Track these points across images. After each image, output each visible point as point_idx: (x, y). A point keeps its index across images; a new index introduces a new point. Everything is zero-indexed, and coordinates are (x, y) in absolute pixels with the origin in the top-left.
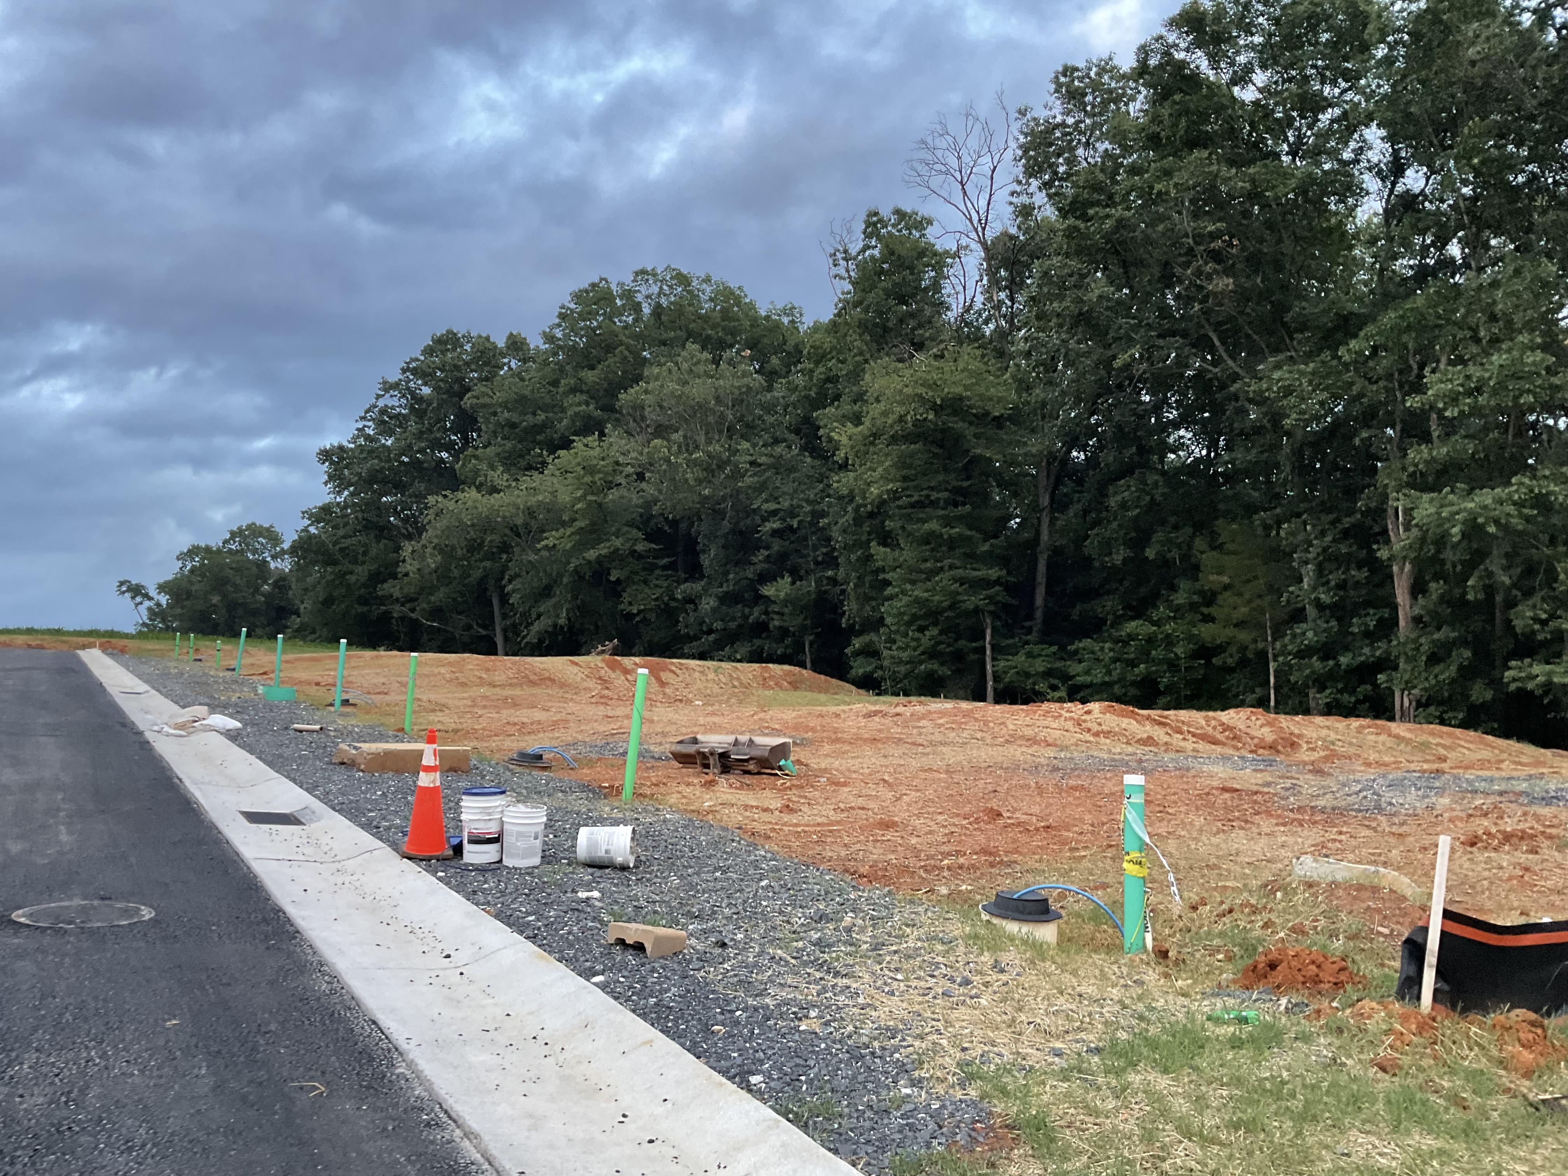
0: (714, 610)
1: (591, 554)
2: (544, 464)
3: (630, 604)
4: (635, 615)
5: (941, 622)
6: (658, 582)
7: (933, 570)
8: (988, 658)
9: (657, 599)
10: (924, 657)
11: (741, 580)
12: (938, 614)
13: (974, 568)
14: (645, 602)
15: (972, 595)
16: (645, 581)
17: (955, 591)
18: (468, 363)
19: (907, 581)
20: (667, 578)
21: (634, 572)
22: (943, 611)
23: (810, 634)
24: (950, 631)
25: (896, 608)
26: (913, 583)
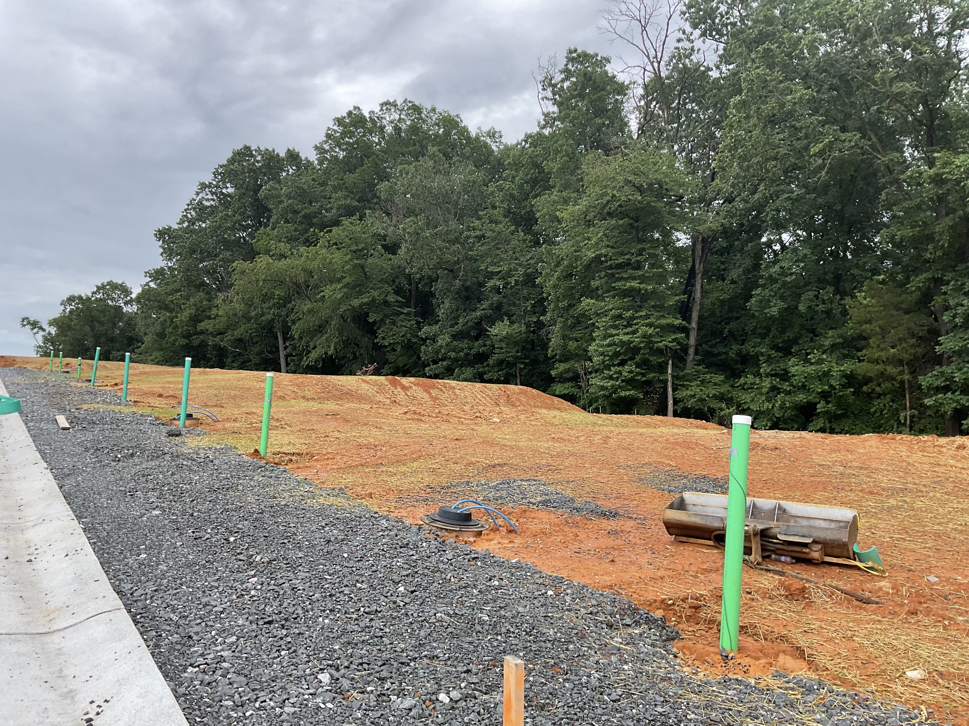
0: (448, 344)
1: (356, 302)
3: (383, 338)
5: (638, 358)
6: (403, 324)
7: (633, 318)
8: (670, 384)
9: (402, 336)
10: (624, 384)
11: (467, 322)
12: (636, 350)
13: (663, 316)
14: (394, 337)
15: (662, 337)
16: (394, 323)
17: (650, 334)
18: (260, 168)
19: (611, 327)
20: (409, 321)
21: (386, 316)
22: (641, 348)
23: (522, 363)
24: (644, 364)
25: (602, 346)
26: (616, 327)
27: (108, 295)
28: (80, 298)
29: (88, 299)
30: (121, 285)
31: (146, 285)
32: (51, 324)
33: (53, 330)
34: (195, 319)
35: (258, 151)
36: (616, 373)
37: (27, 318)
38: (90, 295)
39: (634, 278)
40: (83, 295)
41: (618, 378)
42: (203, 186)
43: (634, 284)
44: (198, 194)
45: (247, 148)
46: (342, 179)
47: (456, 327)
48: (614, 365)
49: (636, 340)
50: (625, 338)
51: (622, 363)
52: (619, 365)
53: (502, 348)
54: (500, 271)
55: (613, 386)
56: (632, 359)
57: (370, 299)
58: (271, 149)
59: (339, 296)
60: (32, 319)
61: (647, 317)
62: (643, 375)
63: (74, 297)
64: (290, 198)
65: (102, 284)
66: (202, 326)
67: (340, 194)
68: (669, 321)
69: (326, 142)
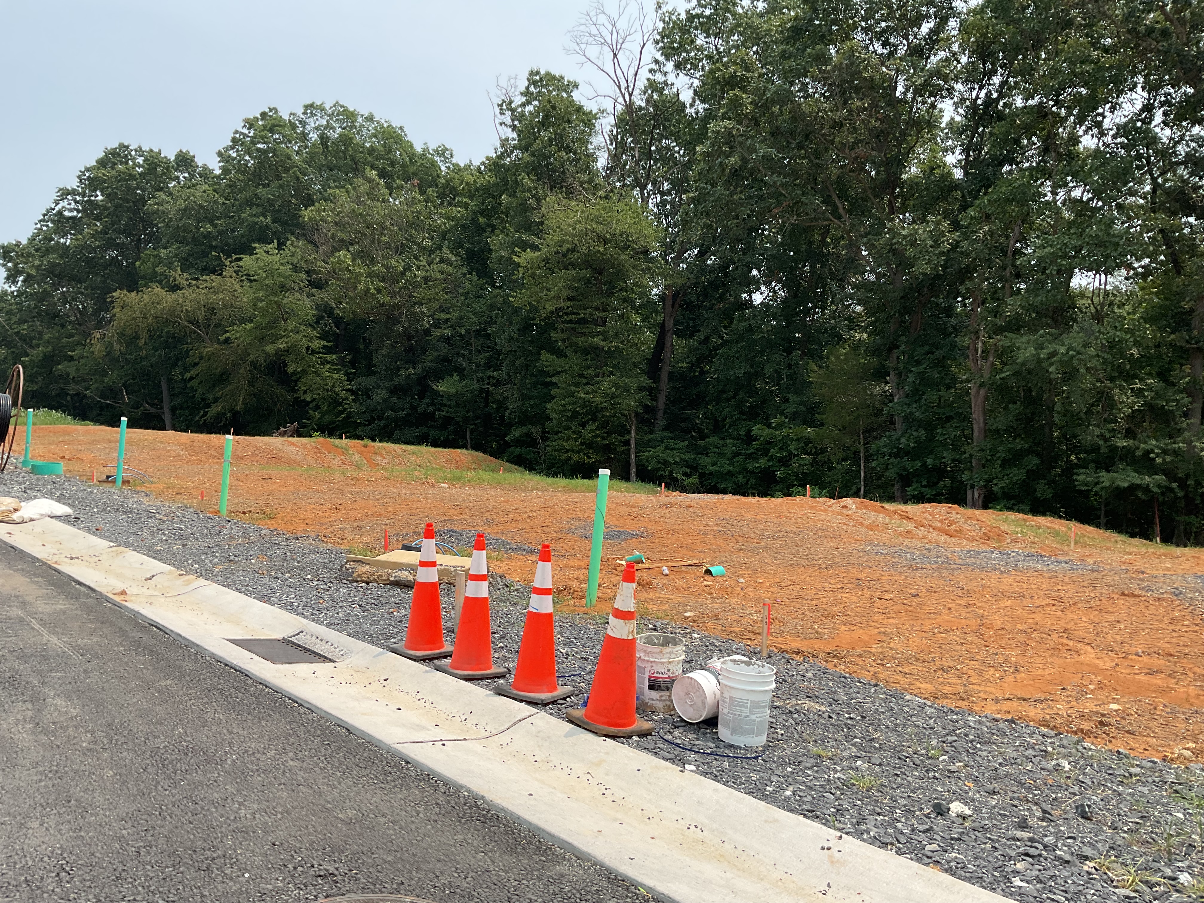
0: (385, 401)
1: (270, 348)
2: (222, 267)
3: (305, 392)
4: (309, 403)
8: (633, 450)
9: (329, 391)
14: (318, 391)
16: (318, 374)
18: (141, 174)
20: (337, 371)
22: (602, 409)
23: (474, 424)
35: (139, 150)
42: (64, 193)
44: (56, 202)
45: (124, 147)
47: (396, 380)
53: (450, 407)
54: (449, 319)
57: (290, 344)
58: (156, 150)
59: (248, 339)
66: (60, 369)
69: (232, 148)
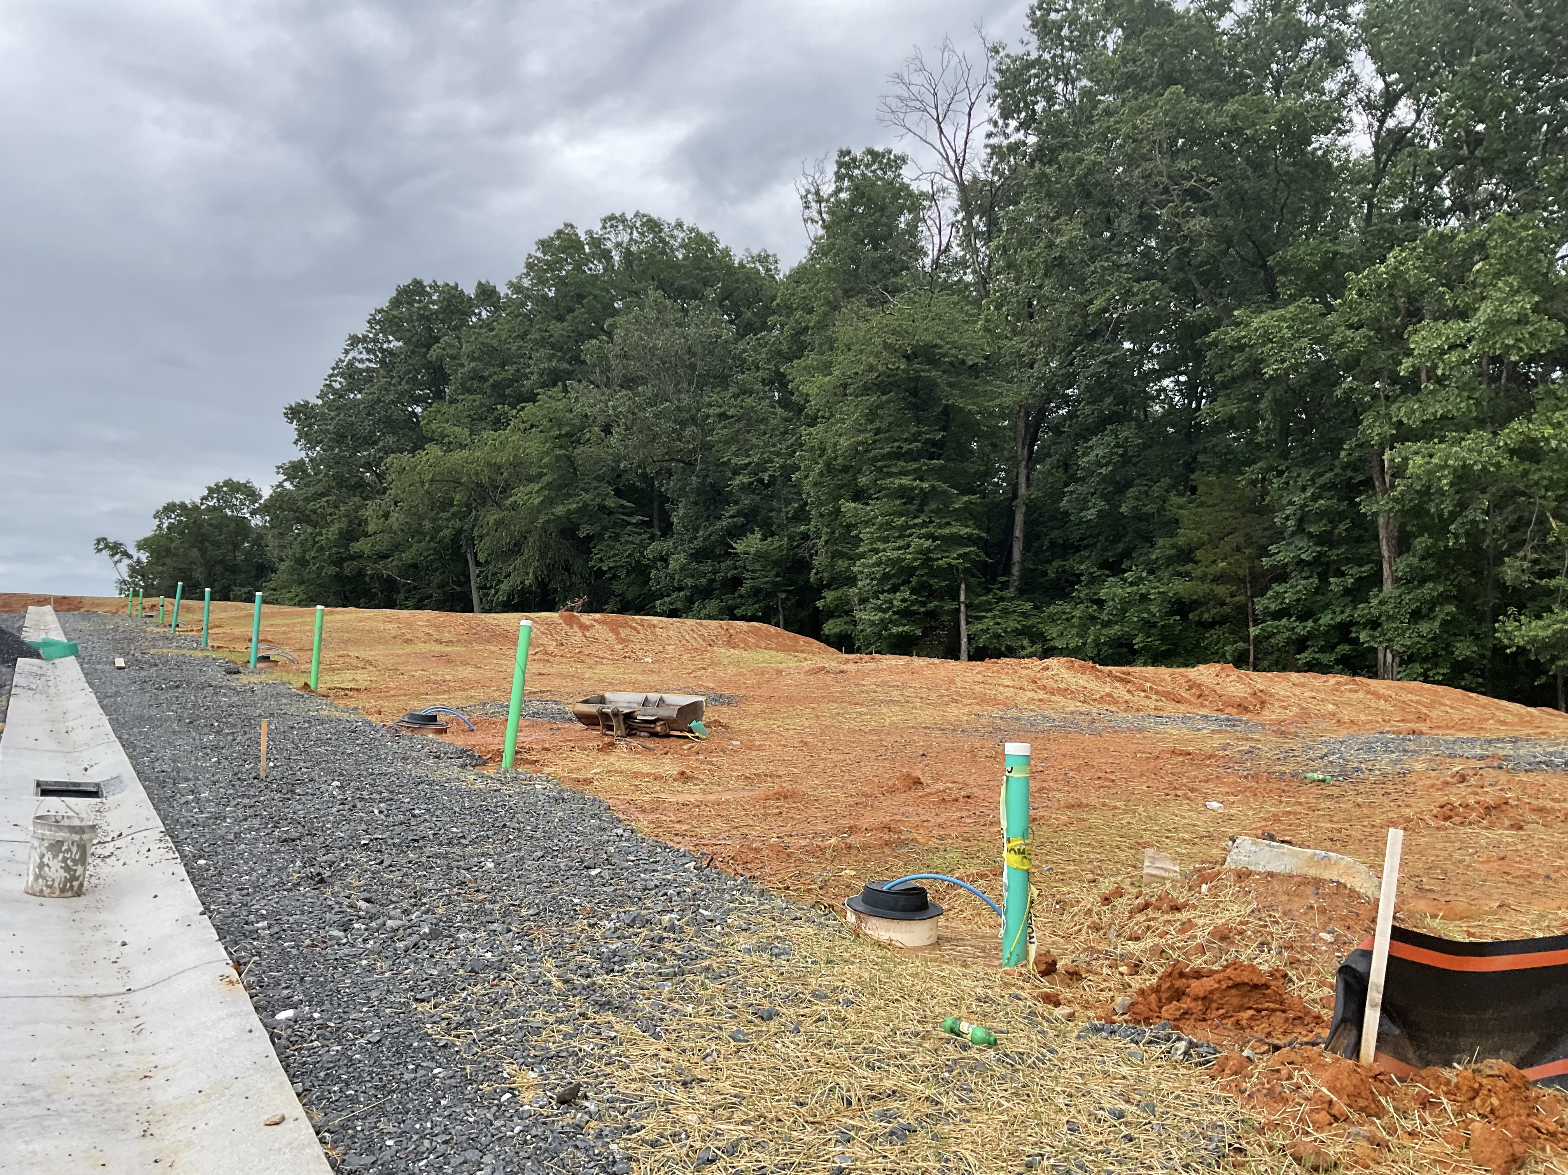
0: (684, 567)
3: (601, 560)
4: (605, 572)
5: (914, 580)
6: (631, 539)
7: (905, 527)
8: (962, 617)
9: (629, 556)
10: (896, 617)
11: (710, 535)
12: (910, 571)
13: (948, 524)
14: (617, 558)
15: (946, 551)
16: (616, 537)
17: (928, 548)
18: (436, 313)
19: (880, 539)
20: (640, 534)
21: (605, 529)
22: (915, 569)
23: (783, 591)
24: (923, 590)
25: (868, 566)
26: (886, 540)
27: (226, 502)
28: (183, 506)
29: (196, 508)
30: (245, 486)
31: (278, 486)
32: (140, 547)
33: (144, 557)
34: (349, 536)
35: (435, 286)
36: (886, 602)
37: (104, 539)
38: (198, 501)
39: (906, 473)
40: (187, 502)
41: (890, 608)
42: (355, 341)
43: (905, 481)
44: (347, 352)
45: (418, 283)
46: (546, 331)
47: (695, 542)
48: (883, 592)
49: (908, 557)
50: (895, 554)
51: (895, 589)
52: (889, 591)
53: (754, 571)
54: (750, 463)
55: (882, 620)
56: (907, 582)
57: (580, 505)
58: (452, 284)
59: (536, 501)
60: (111, 540)
61: (924, 524)
62: (924, 604)
63: (174, 505)
64: (474, 359)
65: (216, 485)
66: (356, 547)
67: (542, 353)
68: (954, 530)
69: (528, 274)
